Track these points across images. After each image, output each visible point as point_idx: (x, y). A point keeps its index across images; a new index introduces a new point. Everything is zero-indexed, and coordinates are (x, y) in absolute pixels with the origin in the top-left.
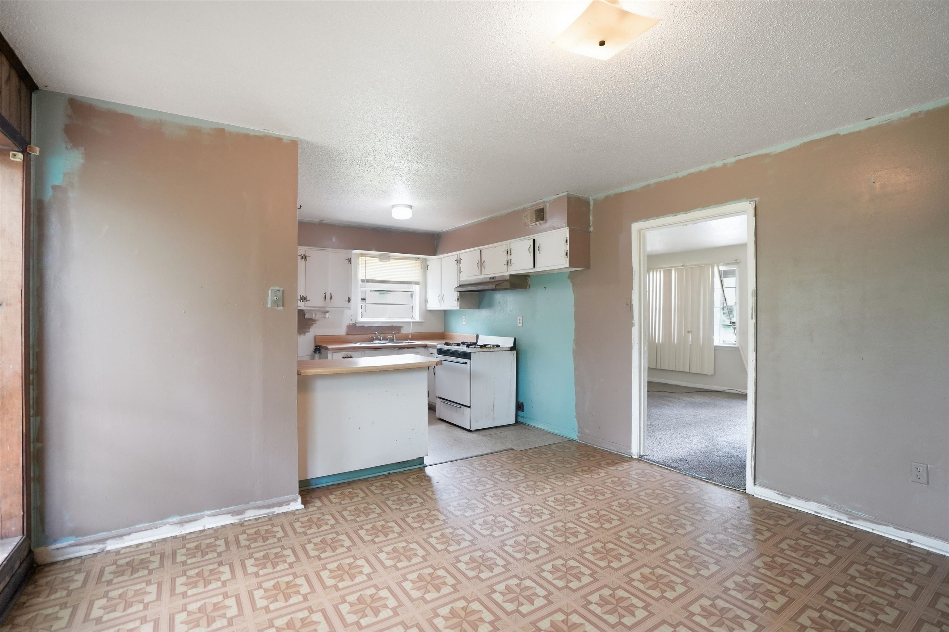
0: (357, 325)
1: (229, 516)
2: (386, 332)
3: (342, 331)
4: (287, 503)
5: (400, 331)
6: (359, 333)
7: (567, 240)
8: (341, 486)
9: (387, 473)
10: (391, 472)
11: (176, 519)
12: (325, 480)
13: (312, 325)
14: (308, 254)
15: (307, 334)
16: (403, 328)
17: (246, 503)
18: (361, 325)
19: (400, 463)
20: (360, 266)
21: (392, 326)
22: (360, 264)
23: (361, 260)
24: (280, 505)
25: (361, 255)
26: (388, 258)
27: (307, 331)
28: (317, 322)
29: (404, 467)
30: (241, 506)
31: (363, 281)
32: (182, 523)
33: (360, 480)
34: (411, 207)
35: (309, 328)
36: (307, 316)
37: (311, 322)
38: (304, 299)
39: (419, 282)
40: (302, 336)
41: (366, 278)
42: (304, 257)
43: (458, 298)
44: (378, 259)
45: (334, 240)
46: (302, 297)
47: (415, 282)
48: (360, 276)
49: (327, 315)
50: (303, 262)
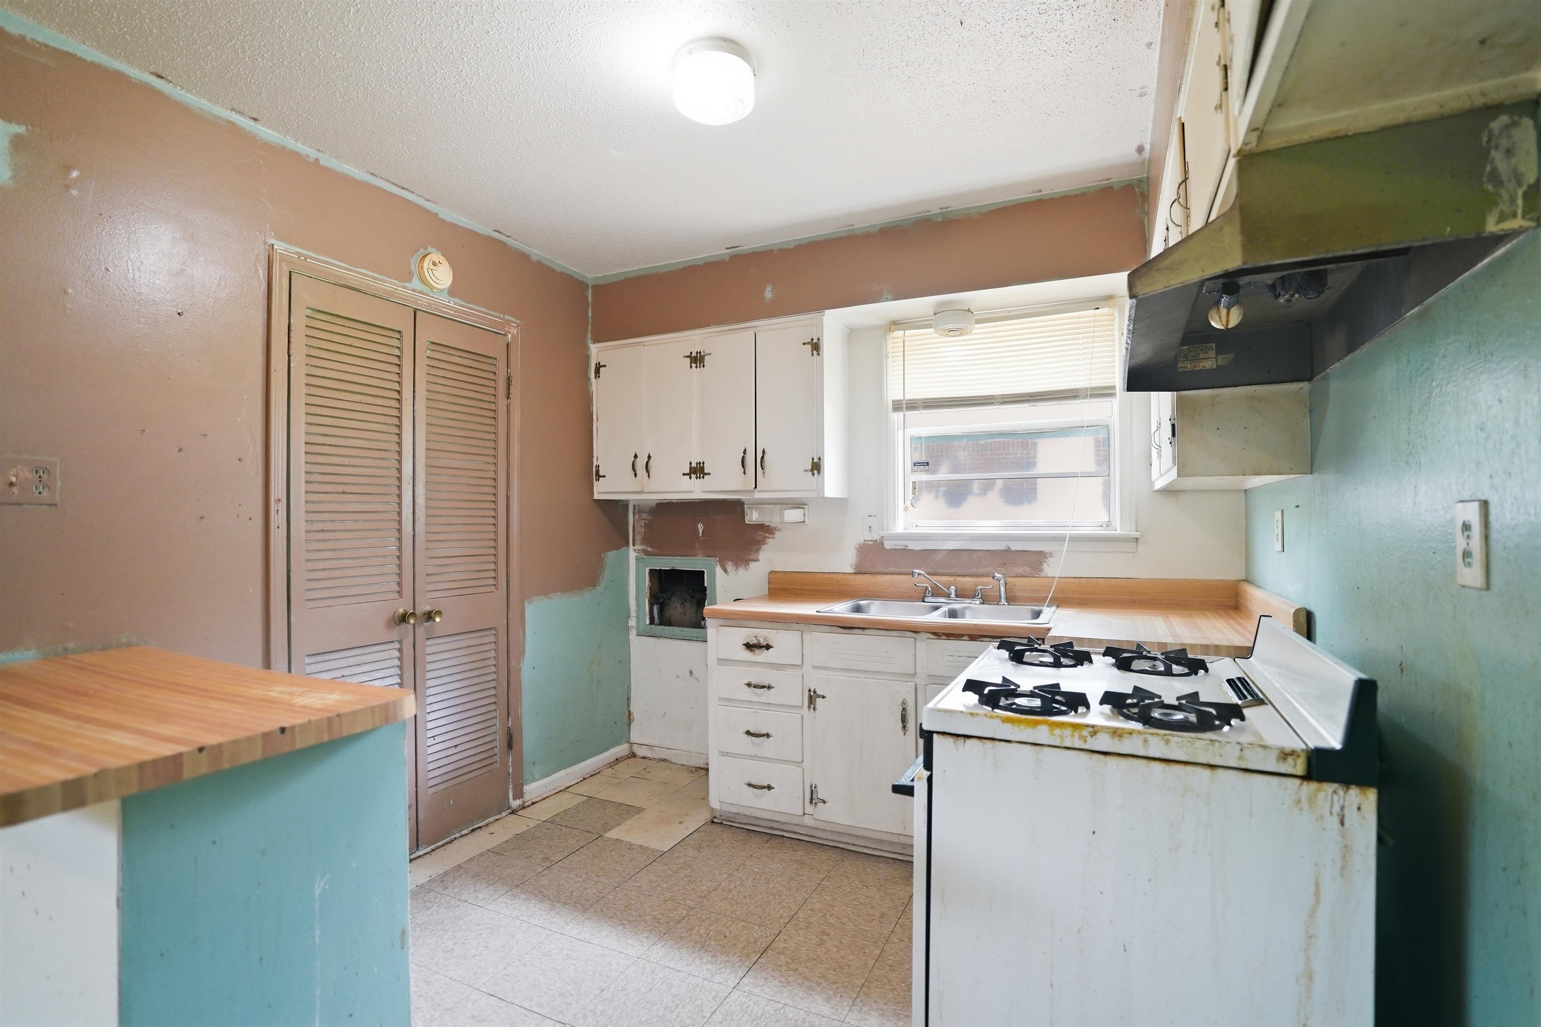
0: (888, 545)
3: (842, 561)
6: (892, 569)
13: (763, 542)
14: (706, 348)
15: (753, 565)
16: (1049, 561)
18: (899, 544)
21: (1008, 551)
25: (896, 324)
27: (753, 557)
28: (778, 534)
31: (898, 406)
35: (758, 550)
36: (753, 517)
37: (764, 530)
38: (698, 471)
39: (1113, 388)
40: (741, 570)
41: (907, 397)
42: (697, 360)
43: (1173, 426)
44: (931, 330)
45: (768, 294)
46: (694, 465)
47: (1093, 389)
48: (894, 392)
49: (792, 515)
50: (696, 371)
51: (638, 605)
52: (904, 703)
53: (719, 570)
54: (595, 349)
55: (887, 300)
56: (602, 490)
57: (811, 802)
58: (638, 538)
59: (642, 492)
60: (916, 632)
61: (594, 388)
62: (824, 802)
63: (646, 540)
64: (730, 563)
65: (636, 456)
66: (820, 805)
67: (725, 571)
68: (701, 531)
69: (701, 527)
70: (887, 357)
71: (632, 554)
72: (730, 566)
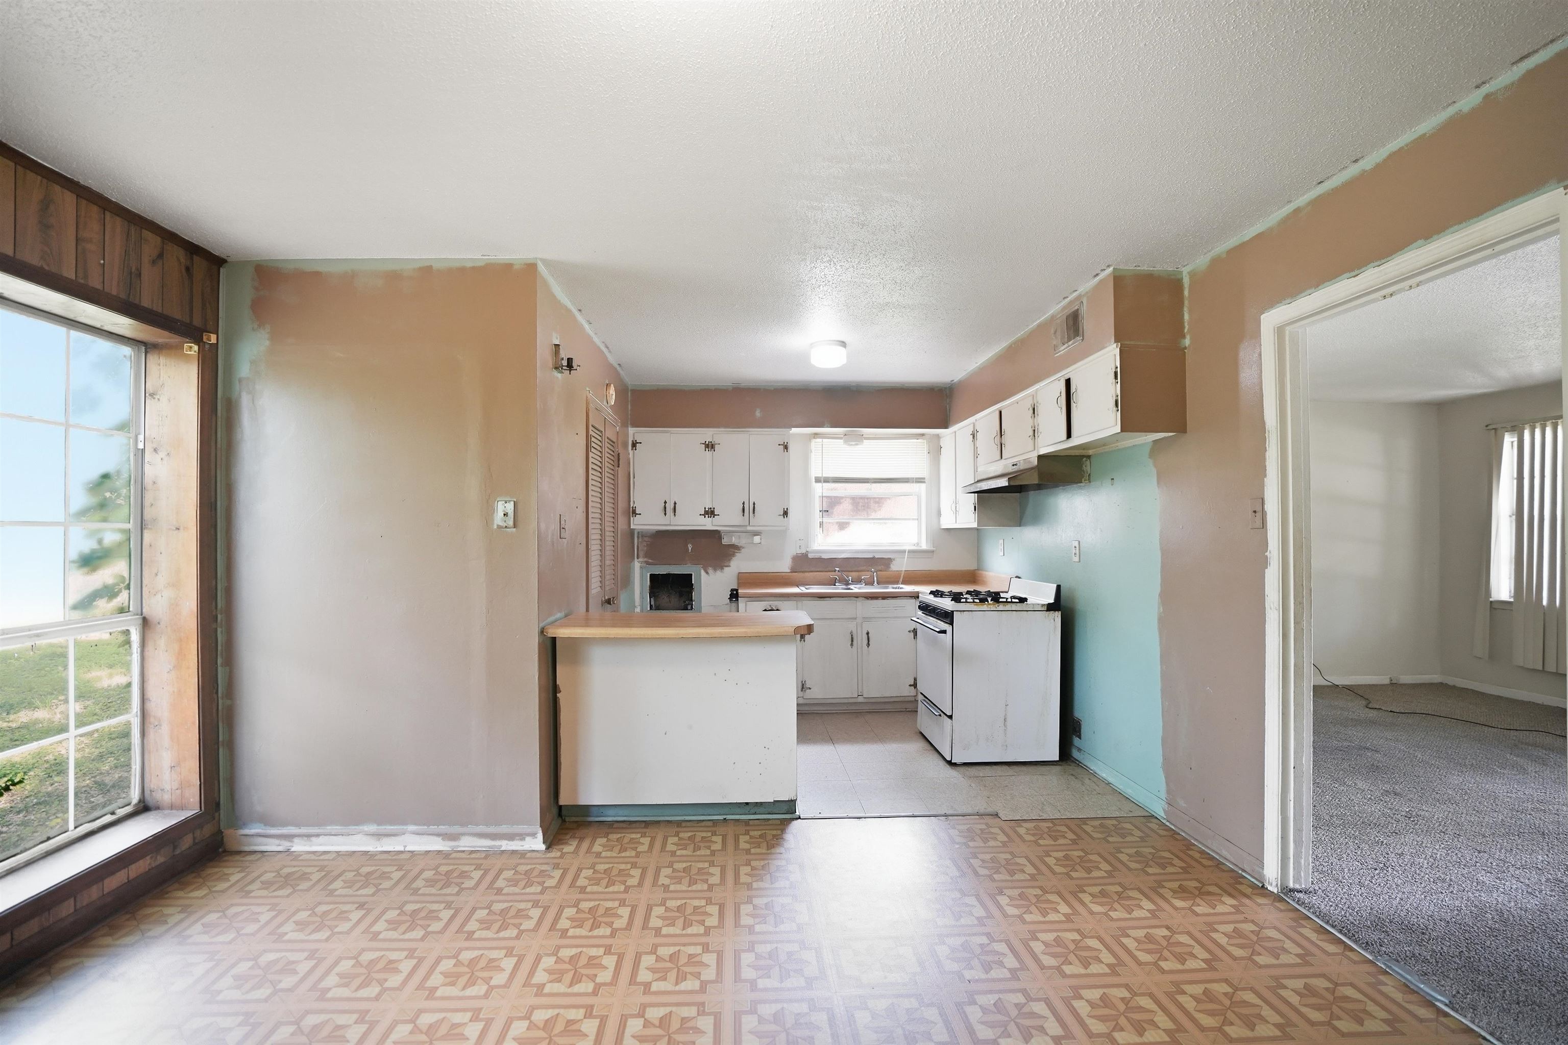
0: (810, 556)
1: (439, 839)
2: (862, 568)
3: (784, 566)
4: (522, 837)
5: (890, 567)
6: (812, 569)
7: (1116, 373)
8: (634, 825)
9: (721, 817)
10: (729, 817)
11: (372, 828)
12: (611, 812)
13: (733, 555)
14: (716, 440)
15: (726, 569)
16: (894, 562)
17: (463, 825)
18: (817, 555)
19: (747, 804)
20: (813, 456)
21: (874, 558)
22: (813, 451)
23: (816, 443)
24: (511, 837)
25: (816, 435)
26: (860, 440)
27: (726, 564)
28: (743, 550)
29: (755, 814)
30: (457, 829)
31: (818, 480)
32: (378, 836)
33: (669, 822)
34: (843, 344)
35: (730, 560)
36: (725, 541)
37: (733, 549)
38: (710, 513)
39: (924, 478)
40: (719, 573)
41: (824, 476)
42: (710, 446)
43: (975, 507)
44: (842, 441)
45: (758, 414)
46: (707, 509)
47: (916, 478)
48: (815, 472)
49: (757, 539)
50: (708, 454)
51: (642, 597)
52: (851, 633)
53: (703, 572)
54: (631, 430)
55: (827, 427)
56: (637, 524)
57: (802, 691)
58: (641, 554)
59: (670, 525)
60: (857, 597)
61: (631, 456)
62: (810, 689)
63: (646, 555)
64: (710, 568)
65: (665, 502)
66: (808, 691)
67: (707, 573)
68: (690, 549)
69: (690, 547)
70: (811, 452)
71: (637, 565)
72: (710, 570)
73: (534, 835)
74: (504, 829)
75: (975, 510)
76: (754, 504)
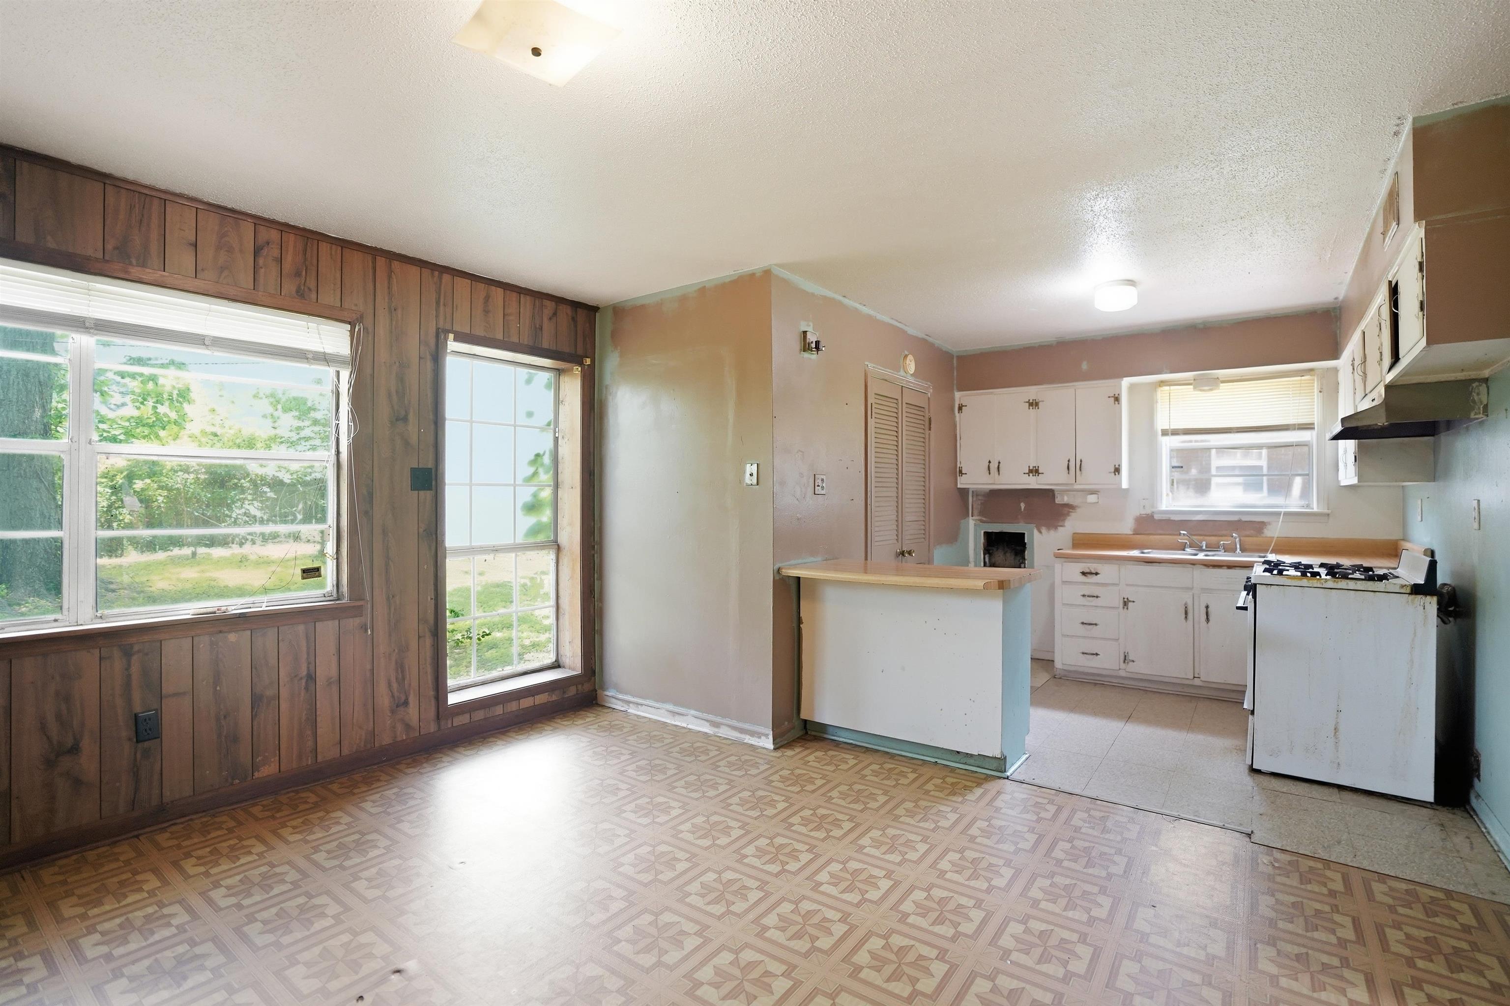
0: (1157, 517)
1: (708, 724)
2: (1224, 532)
3: (1126, 527)
4: (759, 735)
5: (1263, 533)
6: (1160, 532)
7: (1421, 264)
8: (856, 749)
9: (933, 760)
10: (939, 761)
11: (671, 707)
12: (842, 733)
13: (1068, 514)
14: (1039, 398)
15: (1060, 529)
16: (1269, 527)
17: (724, 717)
18: (1165, 517)
19: (958, 752)
20: (1159, 406)
21: (1240, 521)
22: (1159, 401)
23: (1163, 393)
24: (752, 734)
25: (1162, 383)
26: (1216, 382)
27: (1060, 524)
28: (1078, 510)
29: (965, 764)
30: (718, 719)
31: (1165, 433)
32: (674, 713)
33: (887, 753)
34: (1131, 282)
35: (1064, 520)
36: (1058, 500)
37: (1069, 507)
38: (1034, 471)
39: (1313, 424)
40: (1052, 532)
41: (1172, 428)
42: (1034, 404)
43: (1355, 457)
44: (1192, 387)
45: (1085, 366)
46: (1031, 468)
47: (1299, 425)
48: (1162, 423)
49: (1092, 498)
50: (1032, 411)
51: (976, 554)
52: (1186, 604)
53: (1036, 532)
54: (958, 395)
55: (1166, 373)
56: (962, 482)
57: (1124, 662)
58: (976, 512)
59: (994, 484)
60: (1194, 564)
61: (957, 419)
62: (1133, 661)
63: (981, 513)
64: (1044, 528)
65: (990, 462)
66: (1131, 663)
67: (1040, 532)
68: (1023, 508)
69: (1023, 505)
70: (1157, 402)
71: (971, 522)
72: (1044, 530)
73: (766, 735)
74: (746, 726)
75: (1356, 461)
76: (1081, 461)
